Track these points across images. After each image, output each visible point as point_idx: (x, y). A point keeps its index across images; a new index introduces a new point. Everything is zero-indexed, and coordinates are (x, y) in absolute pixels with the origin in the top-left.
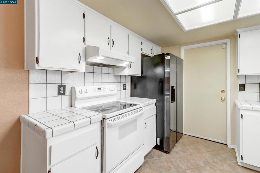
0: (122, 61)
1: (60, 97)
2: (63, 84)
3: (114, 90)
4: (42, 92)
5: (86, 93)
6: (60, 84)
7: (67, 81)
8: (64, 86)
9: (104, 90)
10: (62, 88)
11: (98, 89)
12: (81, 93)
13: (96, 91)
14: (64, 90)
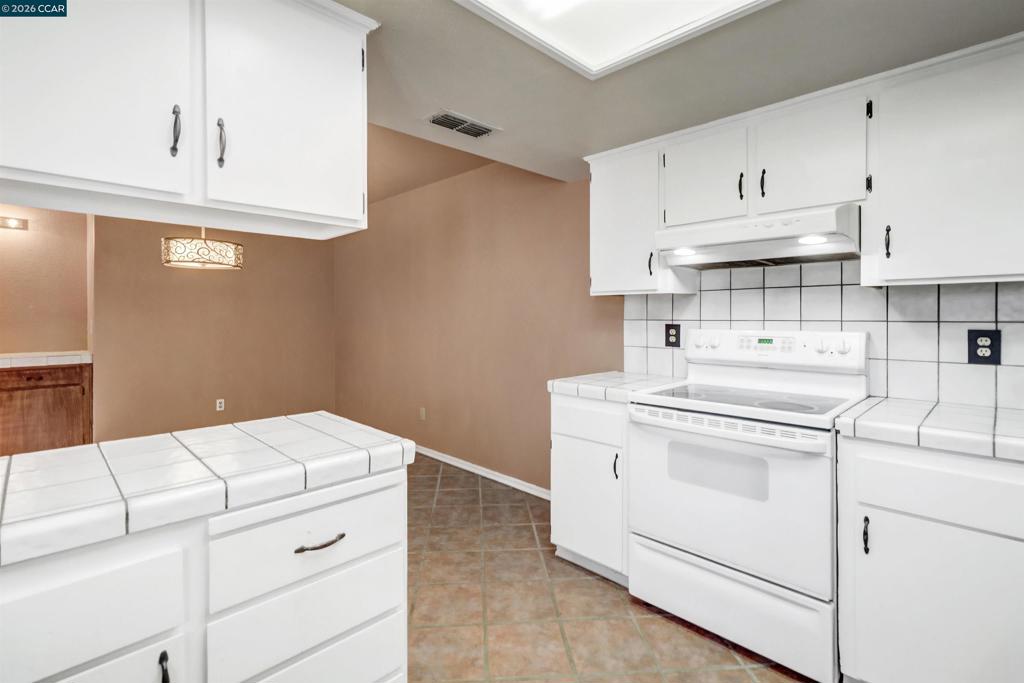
0: (794, 238)
1: (670, 349)
2: (675, 323)
3: (843, 353)
4: (640, 337)
5: (713, 347)
6: (670, 323)
7: (685, 317)
8: (677, 327)
9: (786, 345)
10: (673, 332)
11: (760, 341)
12: (698, 347)
13: (748, 347)
14: (678, 336)
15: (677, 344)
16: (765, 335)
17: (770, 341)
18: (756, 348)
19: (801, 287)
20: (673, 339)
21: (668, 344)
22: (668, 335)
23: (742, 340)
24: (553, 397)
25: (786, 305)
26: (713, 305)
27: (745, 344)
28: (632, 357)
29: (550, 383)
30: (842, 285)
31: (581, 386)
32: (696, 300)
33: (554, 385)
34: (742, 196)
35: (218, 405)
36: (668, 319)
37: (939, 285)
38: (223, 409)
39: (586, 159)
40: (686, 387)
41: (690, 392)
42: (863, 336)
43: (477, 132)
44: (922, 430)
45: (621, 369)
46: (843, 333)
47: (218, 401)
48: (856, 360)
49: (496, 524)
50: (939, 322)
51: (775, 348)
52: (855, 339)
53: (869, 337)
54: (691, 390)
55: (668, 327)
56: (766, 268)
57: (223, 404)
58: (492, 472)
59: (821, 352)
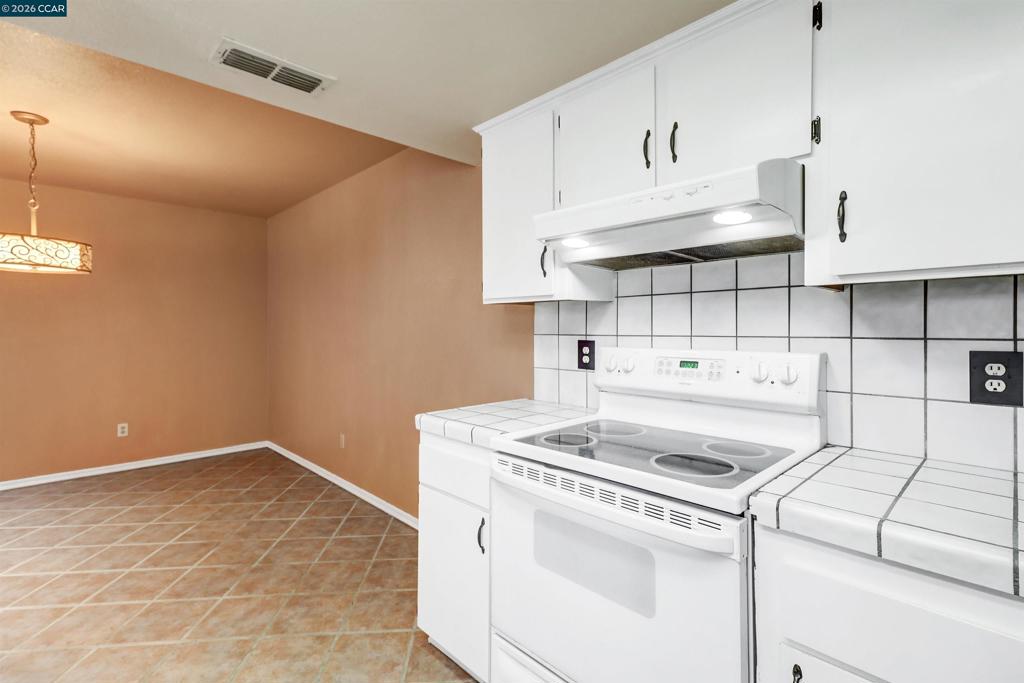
0: (705, 214)
1: (583, 372)
2: (589, 339)
3: (787, 383)
4: (551, 356)
5: (627, 372)
6: (583, 338)
7: (600, 330)
8: (591, 344)
9: (715, 371)
10: (586, 350)
11: (683, 364)
12: (609, 371)
13: (668, 372)
14: (591, 355)
15: (590, 366)
16: (689, 356)
17: (694, 364)
18: (677, 373)
19: (737, 290)
20: (586, 359)
21: (582, 365)
22: (581, 355)
23: (661, 363)
24: (423, 437)
25: (717, 315)
26: (631, 316)
27: (664, 368)
28: (543, 380)
29: (417, 417)
30: (789, 287)
31: (449, 424)
32: (613, 307)
33: (423, 421)
34: (648, 164)
35: (119, 430)
36: (581, 333)
37: (926, 282)
38: (126, 434)
39: (476, 129)
40: (597, 421)
41: (602, 429)
42: (816, 358)
43: (308, 84)
44: (886, 529)
45: (531, 397)
46: (790, 355)
47: (119, 426)
48: (804, 394)
49: (378, 589)
50: (925, 339)
51: (699, 375)
52: (804, 364)
53: (824, 360)
54: (603, 426)
55: (582, 344)
56: (694, 265)
57: (126, 430)
58: (405, 513)
59: (759, 381)
